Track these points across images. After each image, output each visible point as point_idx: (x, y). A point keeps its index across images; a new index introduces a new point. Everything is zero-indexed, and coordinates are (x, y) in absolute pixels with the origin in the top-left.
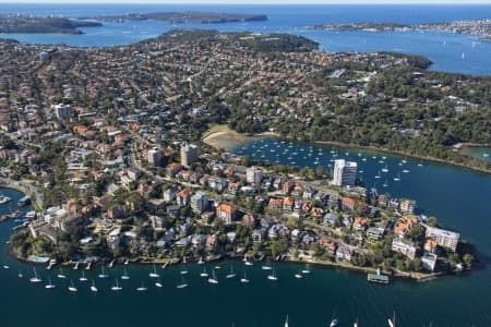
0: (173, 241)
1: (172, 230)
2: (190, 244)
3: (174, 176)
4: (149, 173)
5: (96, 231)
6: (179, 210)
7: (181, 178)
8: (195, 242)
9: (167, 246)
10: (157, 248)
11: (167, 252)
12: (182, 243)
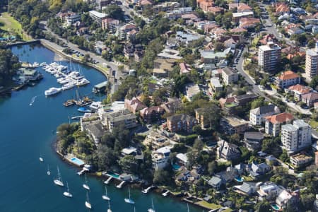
0: (233, 183)
1: (238, 167)
2: (254, 194)
3: (281, 91)
4: (252, 80)
5: (146, 142)
6: (261, 142)
7: (291, 95)
8: (262, 192)
9: (222, 187)
10: (209, 186)
11: (220, 196)
12: (244, 188)
